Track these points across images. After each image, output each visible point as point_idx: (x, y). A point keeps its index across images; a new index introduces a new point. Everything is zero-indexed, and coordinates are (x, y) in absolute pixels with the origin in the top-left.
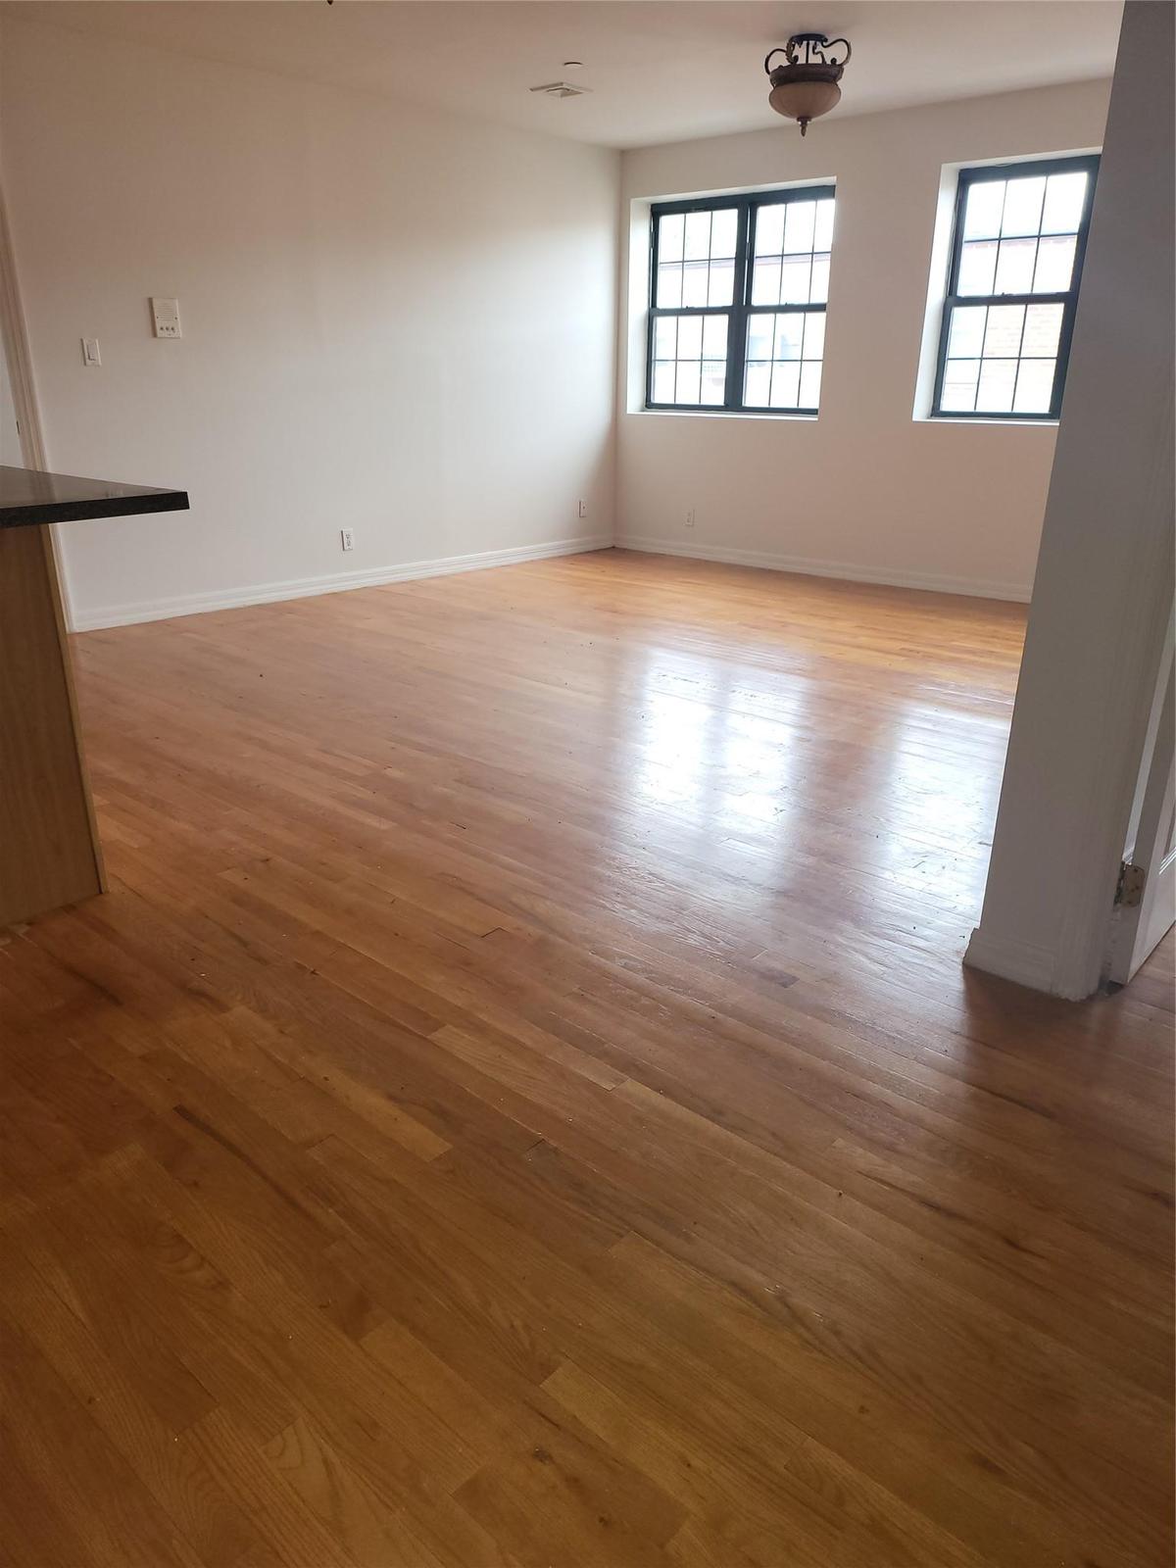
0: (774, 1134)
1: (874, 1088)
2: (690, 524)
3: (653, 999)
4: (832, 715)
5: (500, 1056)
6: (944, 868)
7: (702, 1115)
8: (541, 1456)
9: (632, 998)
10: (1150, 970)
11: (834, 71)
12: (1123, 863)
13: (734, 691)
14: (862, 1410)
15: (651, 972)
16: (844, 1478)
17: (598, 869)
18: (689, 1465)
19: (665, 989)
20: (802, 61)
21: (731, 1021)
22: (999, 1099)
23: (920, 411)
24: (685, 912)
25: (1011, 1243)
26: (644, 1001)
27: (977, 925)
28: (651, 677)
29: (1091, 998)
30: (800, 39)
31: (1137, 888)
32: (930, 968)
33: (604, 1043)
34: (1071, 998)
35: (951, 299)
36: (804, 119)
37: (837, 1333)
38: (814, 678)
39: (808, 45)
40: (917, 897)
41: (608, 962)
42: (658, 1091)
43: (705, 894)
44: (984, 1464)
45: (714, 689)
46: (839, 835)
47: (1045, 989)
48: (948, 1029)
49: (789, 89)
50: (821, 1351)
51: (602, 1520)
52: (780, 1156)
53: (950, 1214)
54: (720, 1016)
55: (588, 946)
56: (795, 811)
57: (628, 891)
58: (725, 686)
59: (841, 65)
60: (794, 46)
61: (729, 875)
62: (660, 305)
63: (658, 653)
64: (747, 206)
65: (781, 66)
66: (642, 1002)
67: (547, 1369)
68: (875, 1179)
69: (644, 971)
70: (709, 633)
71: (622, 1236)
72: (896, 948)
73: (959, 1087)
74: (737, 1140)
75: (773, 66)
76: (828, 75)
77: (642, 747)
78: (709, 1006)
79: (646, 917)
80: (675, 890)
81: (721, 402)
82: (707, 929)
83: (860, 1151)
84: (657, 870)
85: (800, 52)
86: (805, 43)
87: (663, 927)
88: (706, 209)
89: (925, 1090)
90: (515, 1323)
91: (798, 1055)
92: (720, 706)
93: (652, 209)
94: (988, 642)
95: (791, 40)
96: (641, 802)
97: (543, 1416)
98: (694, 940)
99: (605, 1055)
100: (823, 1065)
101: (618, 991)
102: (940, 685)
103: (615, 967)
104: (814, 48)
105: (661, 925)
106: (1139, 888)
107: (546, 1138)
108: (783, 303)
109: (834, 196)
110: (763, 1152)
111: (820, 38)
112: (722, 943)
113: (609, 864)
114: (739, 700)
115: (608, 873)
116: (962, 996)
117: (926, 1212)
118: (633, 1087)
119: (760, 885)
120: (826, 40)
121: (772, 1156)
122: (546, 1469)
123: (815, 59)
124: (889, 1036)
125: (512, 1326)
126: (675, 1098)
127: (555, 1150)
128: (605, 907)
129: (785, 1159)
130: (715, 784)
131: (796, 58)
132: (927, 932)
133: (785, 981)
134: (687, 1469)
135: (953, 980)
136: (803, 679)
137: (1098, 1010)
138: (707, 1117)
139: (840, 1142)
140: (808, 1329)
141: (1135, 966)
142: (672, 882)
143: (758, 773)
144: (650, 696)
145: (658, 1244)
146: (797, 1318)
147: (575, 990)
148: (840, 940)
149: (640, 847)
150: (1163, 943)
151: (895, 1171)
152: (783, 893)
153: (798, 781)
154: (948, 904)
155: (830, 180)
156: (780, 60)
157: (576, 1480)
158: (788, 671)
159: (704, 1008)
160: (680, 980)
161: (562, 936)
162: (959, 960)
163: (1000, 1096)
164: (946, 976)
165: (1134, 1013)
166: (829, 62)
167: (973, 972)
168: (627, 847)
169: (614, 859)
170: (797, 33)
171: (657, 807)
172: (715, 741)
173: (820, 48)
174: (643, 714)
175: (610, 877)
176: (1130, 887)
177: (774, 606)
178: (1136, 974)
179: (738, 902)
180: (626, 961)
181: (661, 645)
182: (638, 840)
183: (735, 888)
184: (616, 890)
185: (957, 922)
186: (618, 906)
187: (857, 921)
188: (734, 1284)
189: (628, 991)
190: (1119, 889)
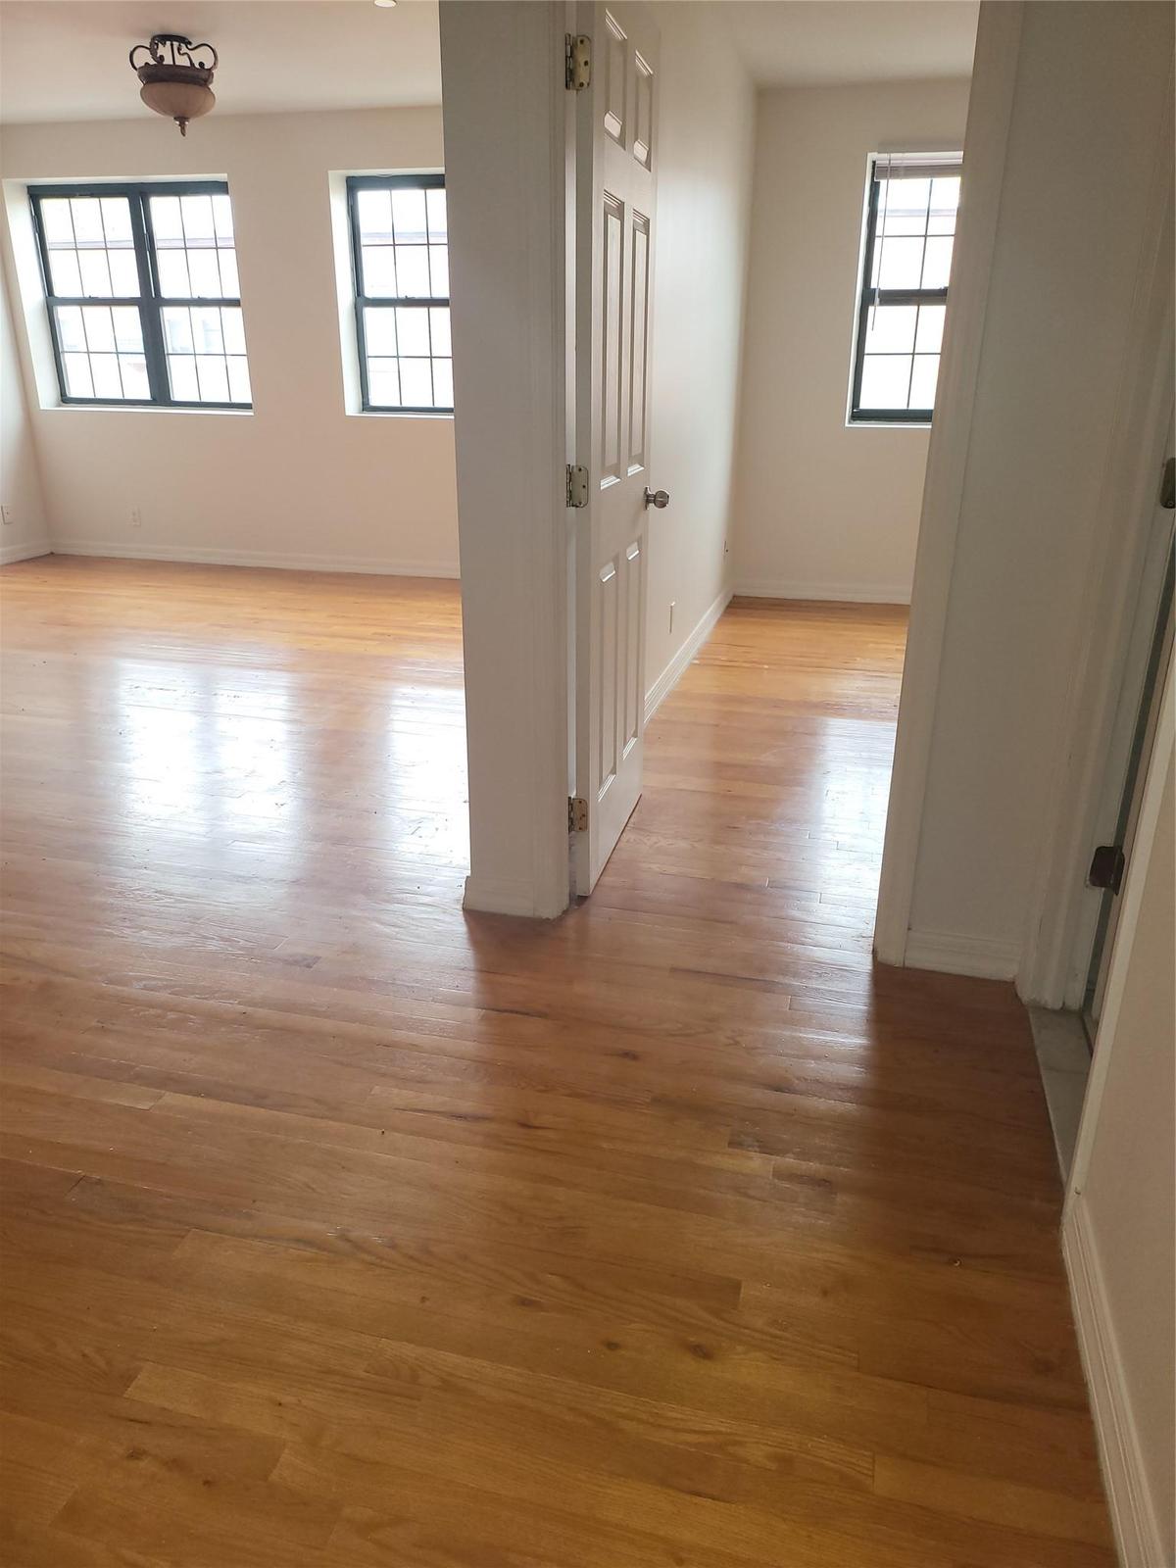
0: (317, 1101)
1: (402, 1035)
2: (138, 524)
3: (181, 1012)
4: (316, 705)
5: (20, 1110)
6: (437, 829)
7: (246, 1105)
8: (135, 1455)
9: (159, 1016)
10: (608, 880)
11: (204, 75)
12: (570, 798)
13: (215, 694)
14: (424, 1299)
15: (174, 986)
16: (417, 1359)
17: (98, 899)
18: (280, 1404)
19: (191, 999)
20: (168, 61)
21: (262, 1012)
22: (506, 1014)
23: (352, 405)
24: (199, 922)
25: (524, 1125)
26: (172, 1016)
27: (469, 873)
28: (123, 691)
29: (565, 912)
30: (164, 38)
31: (584, 816)
32: (435, 919)
33: (135, 1067)
34: (551, 918)
35: (359, 299)
36: (182, 120)
37: (394, 1247)
38: (294, 671)
39: (172, 45)
40: (418, 860)
41: (125, 988)
42: (199, 1095)
43: (219, 900)
44: (524, 1302)
45: (195, 694)
46: (341, 818)
47: (529, 914)
48: (456, 968)
49: (159, 88)
50: (382, 1266)
51: (206, 1483)
52: (327, 1118)
53: (477, 1118)
54: (249, 1010)
55: (99, 979)
56: (295, 803)
57: (135, 913)
58: (208, 689)
59: (210, 70)
60: (157, 44)
61: (240, 877)
62: (58, 292)
63: (127, 664)
64: (138, 196)
65: (147, 63)
66: (169, 1017)
67: (128, 1378)
68: (411, 1110)
69: (166, 987)
70: (179, 638)
71: (183, 1237)
72: (405, 909)
73: (472, 1014)
74: (283, 1115)
75: (139, 63)
76: (198, 78)
77: (126, 766)
78: (239, 1003)
79: (160, 935)
80: (185, 902)
81: (147, 396)
82: (226, 933)
83: (396, 1091)
84: (164, 887)
85: (164, 50)
86: (168, 43)
87: (179, 941)
88: (92, 195)
89: (444, 1024)
90: (86, 1352)
91: (328, 1025)
92: (205, 711)
93: (28, 192)
94: (450, 619)
95: (153, 39)
96: (134, 821)
97: (132, 1420)
98: (213, 946)
99: (140, 1078)
100: (353, 1028)
101: (141, 1013)
102: (413, 664)
103: (135, 990)
104: (179, 50)
105: (177, 939)
106: (585, 816)
107: (88, 1174)
108: (195, 296)
109: (227, 193)
110: (308, 1119)
111: (183, 40)
112: (242, 942)
113: (110, 891)
114: (224, 702)
115: (111, 900)
116: (466, 936)
117: (456, 1123)
118: (170, 1098)
119: (271, 879)
120: (190, 43)
121: (319, 1120)
122: (143, 1464)
123: (181, 61)
124: (408, 987)
125: (84, 1355)
126: (217, 1097)
127: (99, 1182)
128: (111, 935)
129: (330, 1118)
130: (215, 789)
131: (162, 57)
132: (430, 889)
133: (308, 963)
134: (280, 1408)
135: (458, 926)
136: (284, 674)
137: (571, 921)
138: (251, 1105)
139: (377, 1089)
140: (369, 1253)
141: (593, 881)
142: (182, 895)
143: (253, 772)
144: (127, 711)
145: (220, 1231)
146: (358, 1246)
147: (94, 1023)
148: (354, 913)
149: (140, 868)
150: (614, 855)
151: (428, 1099)
152: (296, 882)
153: (295, 773)
154: (444, 861)
155: (222, 177)
156: (144, 58)
157: (174, 1461)
158: (269, 668)
159: (234, 1007)
160: (204, 987)
161: (68, 974)
162: (460, 907)
163: (506, 1011)
164: (450, 923)
165: (598, 916)
166: (197, 66)
167: (472, 914)
168: (125, 870)
169: (113, 885)
170: (159, 33)
171: (153, 824)
172: (208, 746)
173: (184, 49)
174: (120, 731)
175: (112, 904)
176: (577, 816)
177: (243, 602)
178: (597, 884)
179: (253, 900)
180: (144, 982)
181: (126, 656)
182: (138, 860)
183: (247, 887)
184: (121, 915)
185: (452, 874)
186: (127, 931)
187: (367, 892)
188: (298, 1240)
189: (152, 1012)
190: (571, 820)
